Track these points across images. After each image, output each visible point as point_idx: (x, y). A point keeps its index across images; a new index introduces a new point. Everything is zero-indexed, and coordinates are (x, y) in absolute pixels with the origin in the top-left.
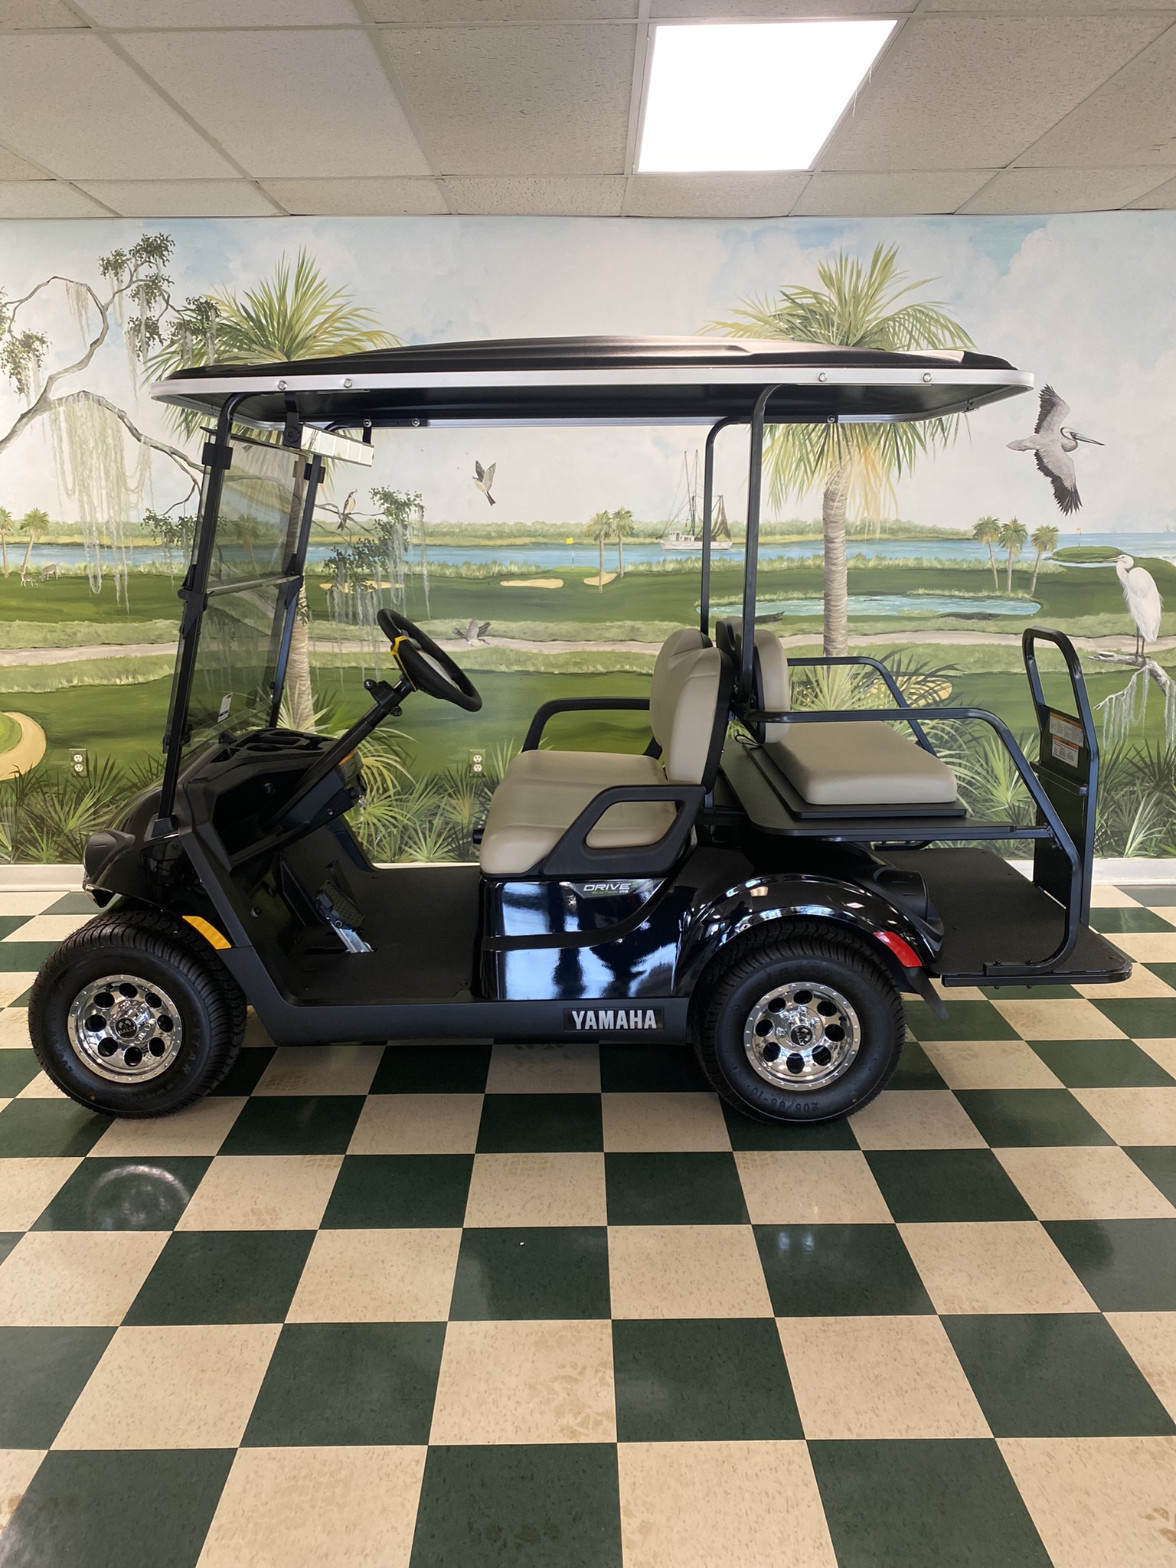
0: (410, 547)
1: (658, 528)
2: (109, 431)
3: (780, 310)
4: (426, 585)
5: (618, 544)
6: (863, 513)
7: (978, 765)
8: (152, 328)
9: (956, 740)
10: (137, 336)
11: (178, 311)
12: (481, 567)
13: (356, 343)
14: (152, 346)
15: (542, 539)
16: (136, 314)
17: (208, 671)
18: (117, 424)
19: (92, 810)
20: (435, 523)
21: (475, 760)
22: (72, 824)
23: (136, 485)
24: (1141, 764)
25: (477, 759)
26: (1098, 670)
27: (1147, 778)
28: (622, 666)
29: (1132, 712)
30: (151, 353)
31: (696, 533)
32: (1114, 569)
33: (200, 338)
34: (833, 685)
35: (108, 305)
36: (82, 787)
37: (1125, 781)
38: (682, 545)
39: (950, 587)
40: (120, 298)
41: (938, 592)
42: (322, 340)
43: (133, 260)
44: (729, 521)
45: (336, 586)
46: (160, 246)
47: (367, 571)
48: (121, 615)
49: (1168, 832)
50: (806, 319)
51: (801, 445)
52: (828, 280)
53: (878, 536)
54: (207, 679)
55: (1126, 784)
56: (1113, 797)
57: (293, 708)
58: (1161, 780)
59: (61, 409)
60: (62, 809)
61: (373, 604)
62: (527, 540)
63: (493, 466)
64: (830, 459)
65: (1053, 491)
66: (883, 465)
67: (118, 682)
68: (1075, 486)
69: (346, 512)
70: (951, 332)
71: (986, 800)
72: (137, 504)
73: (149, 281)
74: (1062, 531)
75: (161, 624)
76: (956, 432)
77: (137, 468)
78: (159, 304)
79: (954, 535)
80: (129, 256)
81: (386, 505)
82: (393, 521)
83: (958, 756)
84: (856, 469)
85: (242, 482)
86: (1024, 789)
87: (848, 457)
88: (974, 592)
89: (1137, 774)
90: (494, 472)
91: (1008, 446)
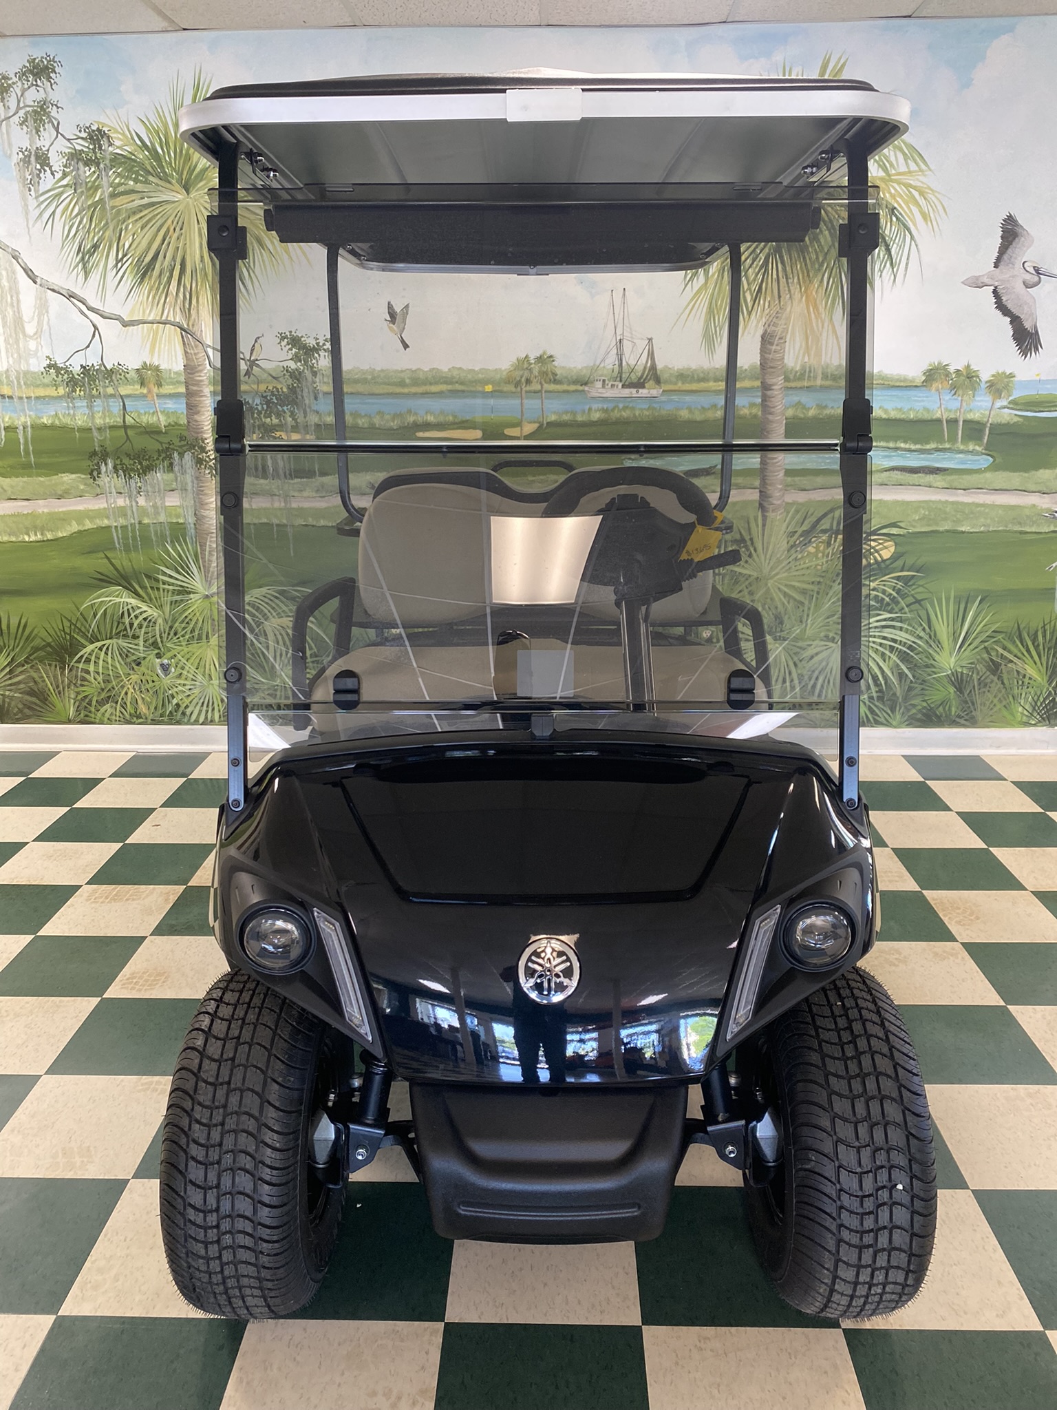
0: (321, 395)
1: (584, 371)
5: (540, 391)
6: (803, 357)
7: (920, 629)
8: (43, 159)
9: (897, 603)
10: (28, 168)
11: (68, 140)
12: (395, 416)
14: (43, 178)
15: (457, 386)
16: (25, 144)
17: (116, 527)
18: (11, 261)
23: (35, 330)
26: (1052, 528)
30: (42, 188)
31: (624, 380)
33: (93, 169)
34: (768, 543)
38: (609, 393)
39: (896, 439)
40: (8, 126)
41: (883, 444)
43: (19, 84)
44: (660, 366)
46: (47, 68)
47: (275, 421)
48: (25, 469)
53: (819, 382)
54: (115, 534)
57: (204, 566)
61: (283, 457)
62: (444, 387)
63: (407, 307)
64: (768, 299)
65: (1011, 333)
66: (826, 306)
67: (27, 539)
68: (1036, 327)
69: (252, 358)
70: (904, 154)
71: (927, 666)
72: (36, 352)
73: (37, 107)
74: (1019, 377)
75: (68, 478)
76: (906, 268)
77: (34, 313)
78: (50, 133)
79: (901, 381)
80: (15, 79)
81: (294, 350)
82: (302, 368)
83: (899, 619)
84: (796, 308)
85: (143, 327)
86: (967, 653)
87: (788, 296)
88: (921, 444)
90: (407, 314)
91: (962, 283)
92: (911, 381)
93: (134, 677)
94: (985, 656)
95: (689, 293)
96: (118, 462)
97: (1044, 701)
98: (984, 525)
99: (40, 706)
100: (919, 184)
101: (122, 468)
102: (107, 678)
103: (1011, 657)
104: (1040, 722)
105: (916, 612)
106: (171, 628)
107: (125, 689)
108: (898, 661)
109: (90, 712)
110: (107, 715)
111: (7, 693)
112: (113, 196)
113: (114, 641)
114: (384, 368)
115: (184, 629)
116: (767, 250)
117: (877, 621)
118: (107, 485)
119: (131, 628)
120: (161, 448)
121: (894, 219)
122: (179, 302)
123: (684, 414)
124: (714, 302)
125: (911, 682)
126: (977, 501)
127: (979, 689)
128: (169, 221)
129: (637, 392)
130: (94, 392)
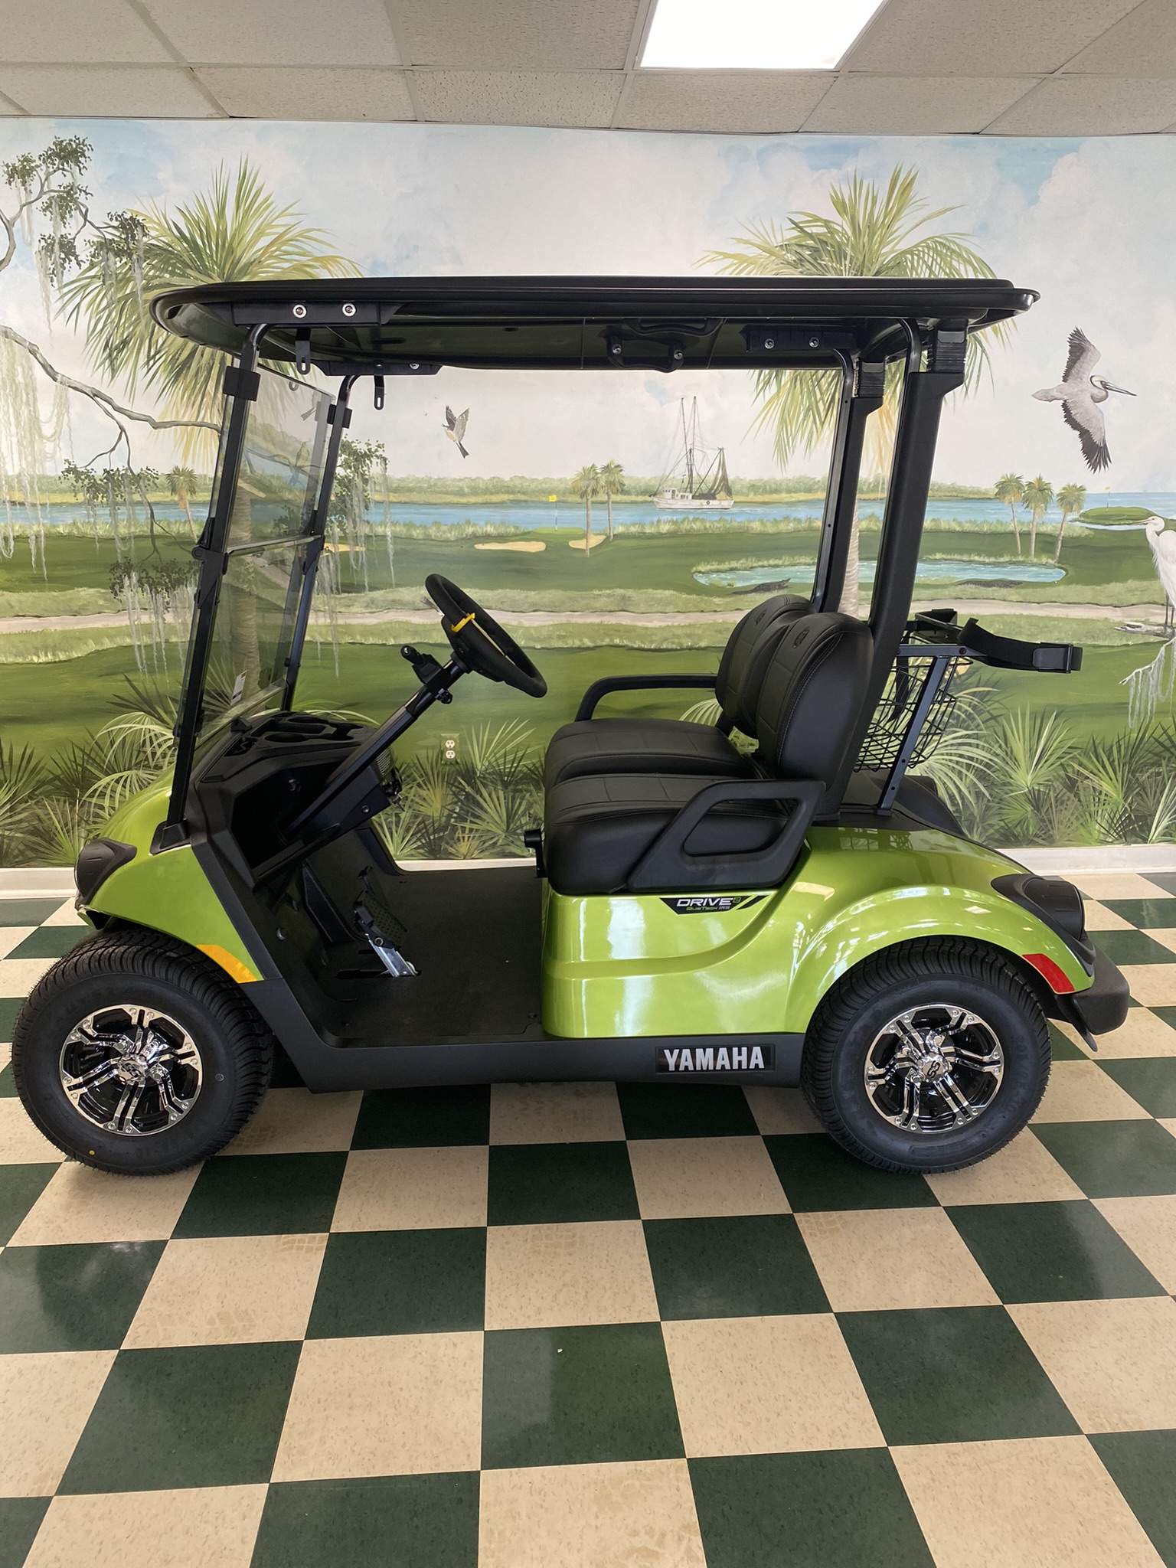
0: (372, 505)
1: (653, 481)
2: (19, 369)
3: (788, 240)
4: (391, 548)
5: (607, 502)
6: (877, 468)
7: (996, 746)
8: (68, 248)
9: (974, 719)
10: (50, 257)
11: (98, 228)
12: (452, 527)
13: (308, 269)
14: (67, 268)
15: (520, 496)
16: (49, 231)
17: (139, 646)
18: (28, 356)
19: (8, 807)
20: (398, 476)
21: (448, 746)
23: (53, 431)
24: (1167, 743)
25: (450, 744)
26: (1125, 642)
27: (1173, 758)
28: (612, 640)
29: (1159, 688)
30: (66, 279)
31: (694, 491)
33: (124, 260)
35: (15, 219)
37: (1152, 761)
38: (679, 504)
39: (969, 552)
40: (29, 212)
41: (957, 557)
42: (268, 266)
43: (44, 167)
44: (731, 477)
46: (75, 151)
48: (37, 582)
50: (815, 250)
51: (809, 393)
52: (840, 206)
54: (137, 654)
55: (1152, 765)
56: (1137, 779)
61: (329, 569)
62: (506, 497)
63: (467, 412)
65: (1081, 447)
67: (35, 659)
68: (1104, 441)
69: (298, 464)
70: (974, 268)
71: (1004, 784)
72: (55, 453)
73: (64, 192)
75: (85, 593)
76: (978, 380)
77: (53, 412)
78: (77, 220)
79: (974, 493)
80: (38, 162)
82: (352, 475)
83: (975, 736)
85: (176, 430)
86: (1044, 771)
88: (995, 557)
89: (1164, 754)
90: (467, 419)
91: (1034, 396)
92: (984, 494)
94: (1062, 772)
95: (762, 401)
96: (144, 575)
97: (1120, 818)
98: (1058, 639)
99: (45, 847)
101: (148, 582)
103: (1086, 773)
104: (1117, 839)
105: (992, 729)
108: (975, 780)
111: (7, 833)
113: (134, 772)
114: (441, 477)
117: (954, 738)
118: (130, 600)
119: (153, 758)
122: (217, 403)
123: (756, 526)
124: (786, 411)
125: (989, 800)
126: (1051, 615)
127: (1056, 807)
129: (708, 503)
130: (119, 499)
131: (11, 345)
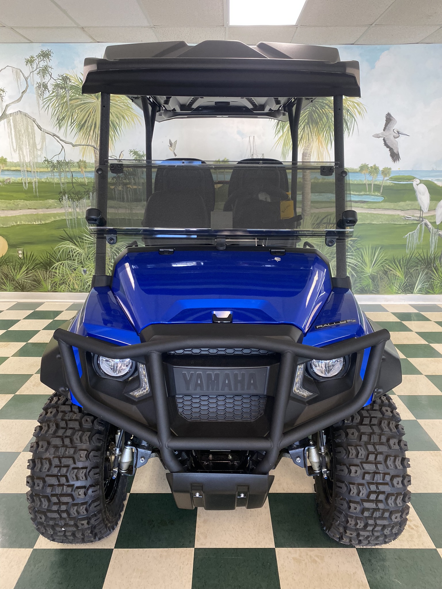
2: (30, 127)
7: (359, 259)
8: (45, 86)
9: (351, 249)
10: (40, 89)
11: (55, 80)
14: (45, 93)
16: (39, 81)
17: (68, 219)
18: (32, 123)
19: (26, 272)
22: (18, 277)
23: (40, 148)
24: (420, 259)
26: (405, 223)
27: (422, 264)
29: (418, 239)
30: (45, 96)
32: (412, 184)
33: (63, 90)
34: (305, 227)
35: (28, 77)
36: (22, 263)
37: (415, 265)
39: (350, 190)
40: (33, 74)
43: (38, 59)
45: (116, 187)
46: (48, 54)
47: (128, 181)
48: (35, 198)
49: (430, 285)
54: (68, 222)
55: (415, 266)
56: (409, 271)
58: (428, 265)
59: (11, 118)
60: (14, 271)
61: (130, 194)
63: (176, 141)
64: (305, 140)
65: (390, 154)
66: (325, 143)
67: (35, 223)
68: (398, 152)
69: (120, 159)
71: (362, 272)
72: (41, 155)
73: (44, 68)
74: (393, 169)
75: (51, 201)
76: (353, 130)
77: (40, 141)
78: (48, 77)
79: (352, 170)
80: (36, 58)
81: (135, 156)
84: (315, 144)
85: (80, 147)
86: (376, 268)
87: (312, 140)
88: (359, 192)
89: (419, 263)
90: (176, 144)
91: (373, 136)
92: (355, 170)
93: (73, 275)
94: (382, 268)
95: (277, 138)
96: (69, 196)
97: (403, 285)
98: (381, 222)
99: (37, 286)
100: (357, 102)
101: (71, 198)
102: (63, 275)
103: (391, 269)
104: (402, 292)
105: (357, 253)
106: (87, 257)
107: (70, 279)
108: (351, 270)
109: (56, 288)
110: (63, 289)
111: (25, 281)
112: (70, 100)
113: (66, 261)
115: (92, 257)
116: (304, 123)
118: (65, 204)
119: (73, 257)
120: (85, 191)
121: (349, 113)
122: (93, 138)
124: (286, 141)
125: (356, 278)
126: (379, 213)
127: (380, 280)
128: (91, 109)
130: (61, 170)
131: (27, 118)
